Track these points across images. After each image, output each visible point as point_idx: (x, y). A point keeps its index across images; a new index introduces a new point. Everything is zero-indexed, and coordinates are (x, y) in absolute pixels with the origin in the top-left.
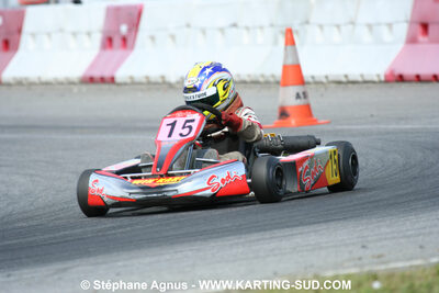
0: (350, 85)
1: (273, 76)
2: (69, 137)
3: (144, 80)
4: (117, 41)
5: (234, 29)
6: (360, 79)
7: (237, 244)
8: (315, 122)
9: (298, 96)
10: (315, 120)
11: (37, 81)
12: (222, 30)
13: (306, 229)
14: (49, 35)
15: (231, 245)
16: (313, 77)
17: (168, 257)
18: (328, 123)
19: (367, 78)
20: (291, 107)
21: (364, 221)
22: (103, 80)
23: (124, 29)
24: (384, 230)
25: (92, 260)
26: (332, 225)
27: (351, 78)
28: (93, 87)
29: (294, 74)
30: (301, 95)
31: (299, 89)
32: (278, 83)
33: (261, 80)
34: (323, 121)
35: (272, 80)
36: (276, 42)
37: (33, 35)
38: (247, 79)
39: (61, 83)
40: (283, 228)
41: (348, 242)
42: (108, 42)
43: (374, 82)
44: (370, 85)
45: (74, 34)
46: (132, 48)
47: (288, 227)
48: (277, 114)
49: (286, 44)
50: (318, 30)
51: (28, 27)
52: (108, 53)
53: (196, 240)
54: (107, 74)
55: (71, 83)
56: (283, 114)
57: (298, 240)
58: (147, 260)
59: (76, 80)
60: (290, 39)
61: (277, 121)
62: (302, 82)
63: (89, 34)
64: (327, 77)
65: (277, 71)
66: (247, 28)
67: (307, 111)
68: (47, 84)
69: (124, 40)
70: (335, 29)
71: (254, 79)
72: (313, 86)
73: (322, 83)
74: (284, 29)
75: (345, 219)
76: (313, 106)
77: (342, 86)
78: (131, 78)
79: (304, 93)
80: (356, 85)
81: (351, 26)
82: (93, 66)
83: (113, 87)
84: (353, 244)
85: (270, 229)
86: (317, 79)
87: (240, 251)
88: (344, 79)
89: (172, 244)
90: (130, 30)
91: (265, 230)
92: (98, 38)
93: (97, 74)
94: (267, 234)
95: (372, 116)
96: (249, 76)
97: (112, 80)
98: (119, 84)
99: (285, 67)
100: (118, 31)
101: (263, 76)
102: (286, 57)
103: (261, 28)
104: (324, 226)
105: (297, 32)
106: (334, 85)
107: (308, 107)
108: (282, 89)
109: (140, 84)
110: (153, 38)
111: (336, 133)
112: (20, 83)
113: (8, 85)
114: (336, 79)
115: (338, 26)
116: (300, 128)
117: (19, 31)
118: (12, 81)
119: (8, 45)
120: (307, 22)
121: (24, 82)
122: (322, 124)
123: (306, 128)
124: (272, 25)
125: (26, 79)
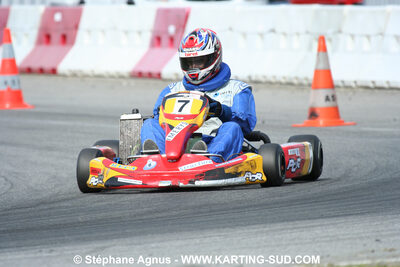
0: (376, 91)
1: (307, 79)
4: (165, 41)
5: (272, 34)
6: (387, 85)
7: (262, 232)
8: (341, 123)
9: (327, 99)
11: (89, 73)
12: (261, 35)
13: (326, 221)
14: (103, 31)
15: (257, 233)
16: (343, 82)
17: (198, 241)
18: (355, 124)
19: (393, 85)
20: (322, 109)
22: (150, 75)
23: (172, 29)
24: (397, 226)
25: (128, 240)
26: (350, 219)
27: (378, 84)
28: (141, 82)
29: (324, 78)
30: (330, 98)
31: (329, 92)
32: (310, 85)
33: (295, 82)
34: (347, 122)
35: (305, 82)
36: (310, 48)
37: (89, 31)
38: (283, 81)
39: (112, 77)
40: (304, 219)
41: (363, 235)
42: (157, 40)
43: (398, 89)
44: (395, 91)
45: (126, 32)
47: (309, 219)
48: (307, 114)
49: (319, 50)
50: (349, 39)
51: (84, 24)
52: (157, 51)
53: (224, 227)
54: (154, 70)
55: (122, 77)
56: (313, 114)
57: (318, 231)
58: (179, 243)
59: (126, 75)
60: (323, 48)
61: (306, 120)
62: (331, 85)
63: (140, 33)
64: (355, 82)
66: (285, 34)
67: (334, 113)
68: (99, 76)
69: (172, 40)
70: (365, 39)
71: (288, 80)
72: (342, 90)
73: (350, 87)
74: (317, 37)
75: (362, 214)
76: (340, 109)
77: (370, 91)
78: (176, 75)
79: (333, 96)
80: (382, 91)
81: (380, 37)
82: (142, 61)
83: (159, 82)
84: (368, 237)
85: (292, 220)
86: (347, 84)
87: (264, 238)
88: (371, 85)
89: (202, 229)
90: (177, 31)
91: (288, 221)
92: (148, 37)
93: (145, 69)
94: (290, 225)
95: (395, 120)
96: (284, 78)
97: (159, 76)
98: (165, 80)
99: (317, 72)
100: (166, 32)
101: (297, 78)
102: (318, 62)
103: (298, 34)
104: (342, 220)
105: (330, 40)
106: (361, 90)
107: (336, 109)
108: (312, 92)
111: (361, 134)
112: (74, 75)
113: (64, 76)
114: (364, 84)
115: (368, 37)
116: (328, 128)
117: (76, 27)
118: (67, 73)
119: (65, 39)
120: (340, 32)
121: (79, 74)
122: (349, 125)
123: (333, 128)
124: (307, 32)
125: (80, 71)
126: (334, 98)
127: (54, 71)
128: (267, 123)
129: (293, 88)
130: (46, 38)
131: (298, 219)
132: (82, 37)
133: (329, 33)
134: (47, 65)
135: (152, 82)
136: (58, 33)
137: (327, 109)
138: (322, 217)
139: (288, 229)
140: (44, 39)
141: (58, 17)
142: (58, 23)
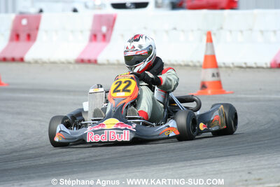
0: (248, 70)
1: (199, 62)
2: (66, 97)
3: (116, 62)
4: (99, 37)
5: (174, 31)
6: (254, 65)
7: (169, 169)
8: (223, 92)
9: (213, 75)
11: (47, 61)
12: (167, 32)
13: (213, 160)
14: (56, 31)
15: (165, 169)
16: (224, 64)
18: (232, 93)
19: (259, 65)
20: (209, 82)
21: (251, 157)
22: (89, 61)
23: (104, 29)
24: (263, 162)
26: (231, 158)
27: (249, 65)
28: (83, 66)
29: (211, 61)
30: (216, 75)
31: (214, 71)
32: (201, 66)
33: (191, 64)
34: (227, 91)
35: (198, 64)
36: (201, 41)
37: (46, 31)
38: (182, 63)
39: (63, 63)
40: (198, 159)
41: (240, 169)
42: (94, 37)
43: (263, 68)
44: (261, 70)
45: (72, 32)
46: (109, 41)
47: (202, 159)
48: (199, 86)
49: (207, 41)
50: (228, 33)
51: (43, 26)
52: (94, 44)
53: (142, 166)
54: (92, 57)
55: (70, 63)
56: (204, 86)
57: (208, 167)
59: (72, 61)
60: (210, 40)
61: (199, 91)
62: (215, 65)
63: (82, 32)
64: (233, 64)
65: (199, 58)
66: (183, 31)
67: (218, 85)
68: (54, 63)
69: (104, 36)
70: (240, 34)
71: (186, 63)
72: (224, 69)
73: (229, 67)
74: (206, 32)
75: (239, 154)
76: (223, 82)
77: (243, 69)
78: (108, 61)
80: (252, 70)
81: (250, 32)
82: (84, 52)
83: (95, 66)
84: (243, 171)
85: (190, 160)
86: (227, 65)
87: (170, 173)
88: (244, 65)
90: (108, 30)
91: (187, 160)
92: (87, 34)
93: (86, 57)
94: (188, 163)
95: (260, 89)
96: (183, 61)
97: (95, 62)
98: (100, 65)
99: (206, 57)
100: (100, 31)
101: (192, 62)
102: (207, 50)
103: (192, 31)
104: (225, 159)
105: (215, 34)
106: (237, 69)
107: (219, 82)
108: (203, 70)
109: (113, 64)
110: (122, 36)
111: (238, 100)
112: (36, 62)
113: (29, 63)
114: (239, 65)
115: (242, 32)
116: (214, 96)
117: (37, 28)
118: (32, 61)
119: (29, 37)
120: (221, 28)
121: (39, 61)
122: (229, 93)
123: (218, 96)
124: (199, 29)
125: (40, 59)
126: (218, 75)
127: (22, 60)
129: (189, 68)
131: (194, 159)
132: (41, 35)
133: (214, 30)
134: (17, 56)
135: (90, 66)
136: (25, 32)
137: (214, 82)
138: (211, 157)
139: (187, 166)
140: (15, 37)
141: (24, 22)
142: (25, 26)
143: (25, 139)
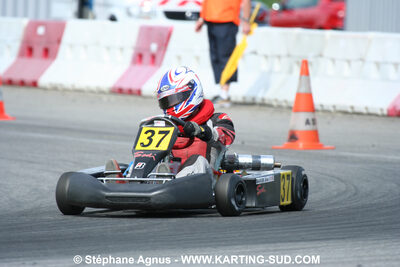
0: (355, 116)
1: (286, 101)
4: (147, 58)
5: (253, 56)
6: (365, 111)
7: (243, 253)
8: (321, 147)
9: (307, 122)
10: (321, 146)
11: (70, 88)
12: (243, 56)
14: (86, 47)
16: (322, 106)
18: (333, 149)
19: (371, 111)
20: (301, 132)
21: (360, 242)
22: (130, 92)
23: (154, 47)
26: (331, 243)
27: (357, 110)
28: (121, 97)
29: (306, 102)
30: (311, 122)
31: (309, 116)
32: (290, 108)
33: (275, 104)
34: (326, 146)
35: (284, 104)
36: (291, 71)
37: (71, 46)
39: (92, 92)
40: (285, 242)
41: (345, 260)
42: (139, 58)
43: (377, 115)
44: (373, 117)
45: (108, 48)
46: (160, 65)
47: (291, 241)
48: (287, 136)
49: (302, 73)
50: (330, 63)
51: (67, 38)
52: (138, 68)
54: (134, 87)
55: (102, 92)
56: (293, 137)
59: (106, 90)
60: (305, 70)
61: (286, 143)
62: (312, 109)
63: (122, 49)
64: (334, 107)
65: (290, 98)
66: (266, 57)
67: (314, 136)
68: (80, 91)
69: (153, 57)
70: (346, 64)
71: (267, 102)
72: (320, 113)
73: (328, 112)
74: (300, 61)
75: (343, 238)
76: (320, 132)
77: (348, 116)
79: (313, 120)
80: (361, 116)
81: (361, 63)
82: (123, 78)
83: (139, 99)
84: (350, 262)
85: (274, 242)
86: (325, 108)
88: (350, 110)
90: (159, 49)
91: (269, 242)
92: (129, 54)
93: (125, 86)
95: (373, 146)
96: (263, 100)
97: (139, 93)
98: (146, 97)
99: (298, 95)
100: (148, 49)
101: (276, 100)
102: (300, 85)
103: (279, 57)
104: (324, 243)
105: (312, 64)
106: (340, 115)
107: (316, 133)
108: (293, 115)
110: (179, 58)
111: (340, 159)
112: (55, 88)
113: (45, 89)
114: (343, 109)
115: (349, 62)
116: (307, 151)
117: (59, 41)
118: (48, 86)
119: (46, 52)
120: (321, 56)
121: (59, 88)
122: (327, 149)
123: (311, 151)
124: (289, 56)
125: (61, 85)
126: (314, 122)
127: (34, 84)
128: (246, 144)
129: (271, 110)
130: (28, 51)
132: (64, 51)
134: (28, 78)
135: (132, 98)
136: (40, 46)
137: (310, 132)
138: (303, 240)
140: (26, 51)
141: (41, 31)
142: (41, 36)
143: (38, 198)
